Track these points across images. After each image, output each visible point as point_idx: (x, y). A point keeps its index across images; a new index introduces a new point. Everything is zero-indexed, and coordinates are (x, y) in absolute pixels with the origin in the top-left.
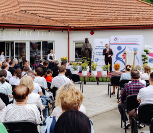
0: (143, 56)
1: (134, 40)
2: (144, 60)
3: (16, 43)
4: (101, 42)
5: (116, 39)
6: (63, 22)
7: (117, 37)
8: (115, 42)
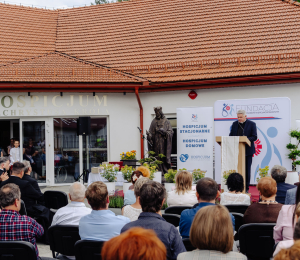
0: (290, 147)
1: (268, 108)
3: (24, 123)
4: (194, 116)
5: (226, 108)
6: (130, 73)
8: (225, 115)
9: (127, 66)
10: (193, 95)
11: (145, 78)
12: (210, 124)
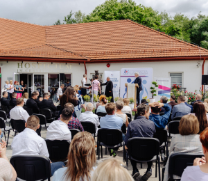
0: (152, 88)
1: (143, 72)
2: (152, 92)
4: (112, 75)
5: (126, 71)
7: (127, 69)
8: (125, 74)
9: (80, 52)
10: (108, 66)
11: (88, 58)
12: (119, 78)
